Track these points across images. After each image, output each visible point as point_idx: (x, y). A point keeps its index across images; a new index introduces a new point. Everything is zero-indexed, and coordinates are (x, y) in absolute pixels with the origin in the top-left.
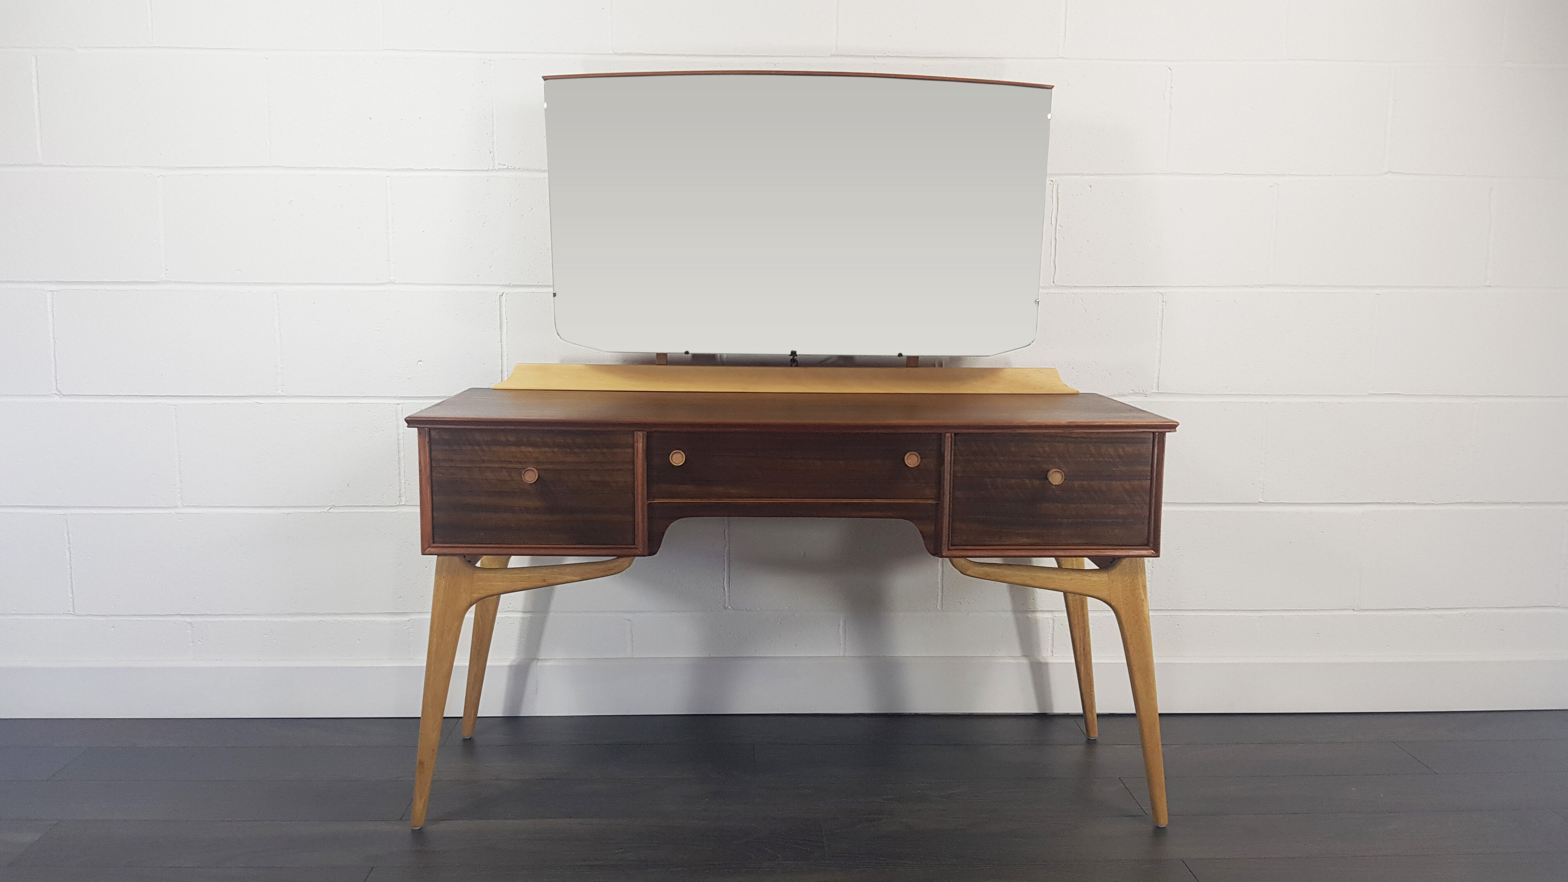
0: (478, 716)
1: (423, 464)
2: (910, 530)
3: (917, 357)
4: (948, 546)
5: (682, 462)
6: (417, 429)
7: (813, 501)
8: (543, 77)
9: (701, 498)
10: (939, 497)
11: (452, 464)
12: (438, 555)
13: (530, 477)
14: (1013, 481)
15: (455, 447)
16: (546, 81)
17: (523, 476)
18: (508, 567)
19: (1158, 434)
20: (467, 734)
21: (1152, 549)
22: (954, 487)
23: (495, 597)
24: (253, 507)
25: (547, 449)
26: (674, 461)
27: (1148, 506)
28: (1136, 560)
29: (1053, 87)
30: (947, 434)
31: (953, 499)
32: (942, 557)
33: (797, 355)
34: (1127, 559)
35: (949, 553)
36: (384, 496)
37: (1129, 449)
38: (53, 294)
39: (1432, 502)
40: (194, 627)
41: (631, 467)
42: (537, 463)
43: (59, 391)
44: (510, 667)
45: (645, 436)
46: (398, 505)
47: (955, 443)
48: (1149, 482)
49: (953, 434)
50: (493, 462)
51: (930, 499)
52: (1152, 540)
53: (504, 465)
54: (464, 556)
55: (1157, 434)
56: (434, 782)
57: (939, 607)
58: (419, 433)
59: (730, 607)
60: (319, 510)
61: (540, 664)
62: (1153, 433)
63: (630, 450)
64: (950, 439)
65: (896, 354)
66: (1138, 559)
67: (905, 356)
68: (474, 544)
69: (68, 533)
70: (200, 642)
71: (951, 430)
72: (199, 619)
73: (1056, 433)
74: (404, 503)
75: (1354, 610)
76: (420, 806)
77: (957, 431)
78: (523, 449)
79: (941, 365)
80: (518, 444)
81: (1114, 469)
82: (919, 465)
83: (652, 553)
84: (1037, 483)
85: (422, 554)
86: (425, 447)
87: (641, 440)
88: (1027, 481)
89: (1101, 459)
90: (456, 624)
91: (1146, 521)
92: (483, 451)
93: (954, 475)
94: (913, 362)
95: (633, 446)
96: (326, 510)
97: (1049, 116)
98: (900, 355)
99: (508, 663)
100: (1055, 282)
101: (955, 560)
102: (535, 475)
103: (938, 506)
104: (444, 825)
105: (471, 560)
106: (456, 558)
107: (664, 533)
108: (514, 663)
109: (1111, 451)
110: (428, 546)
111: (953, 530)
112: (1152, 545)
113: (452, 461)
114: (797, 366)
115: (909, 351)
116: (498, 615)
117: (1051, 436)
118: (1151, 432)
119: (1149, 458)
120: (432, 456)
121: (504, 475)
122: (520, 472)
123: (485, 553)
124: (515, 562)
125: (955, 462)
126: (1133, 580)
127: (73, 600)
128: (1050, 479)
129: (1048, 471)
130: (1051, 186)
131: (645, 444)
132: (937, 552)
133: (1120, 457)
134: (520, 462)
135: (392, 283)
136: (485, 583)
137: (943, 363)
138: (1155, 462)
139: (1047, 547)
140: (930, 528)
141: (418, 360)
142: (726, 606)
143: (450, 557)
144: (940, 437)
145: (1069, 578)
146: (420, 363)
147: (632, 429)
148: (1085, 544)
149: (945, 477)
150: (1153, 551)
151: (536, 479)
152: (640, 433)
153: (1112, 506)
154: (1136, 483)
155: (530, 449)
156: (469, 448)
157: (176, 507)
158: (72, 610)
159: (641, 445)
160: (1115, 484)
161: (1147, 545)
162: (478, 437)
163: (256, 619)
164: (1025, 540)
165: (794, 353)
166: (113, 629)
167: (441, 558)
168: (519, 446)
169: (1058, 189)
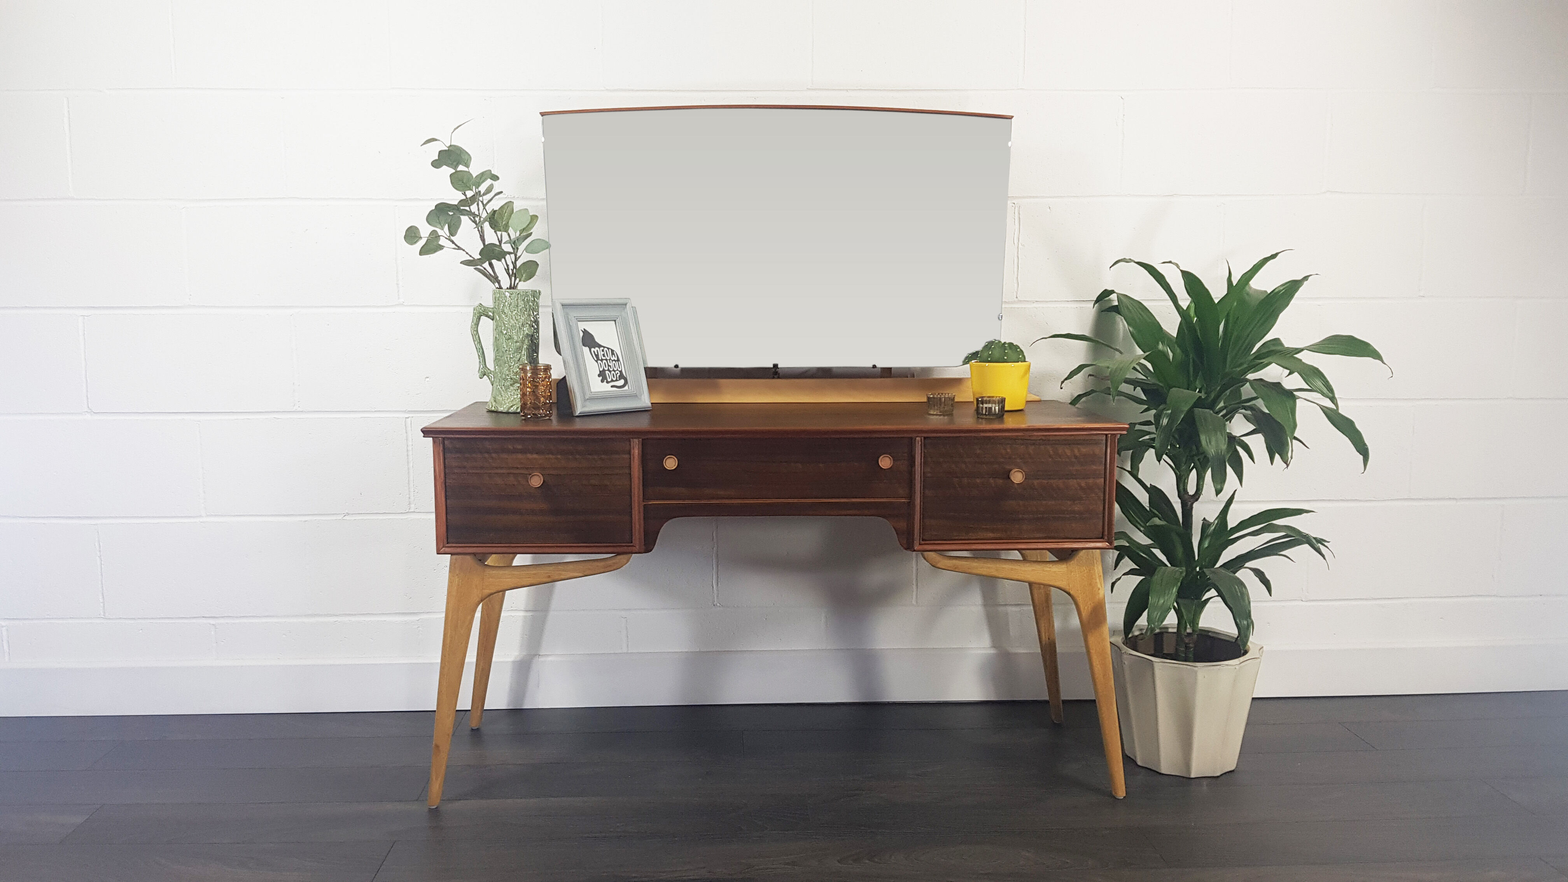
0: (485, 708)
1: (437, 471)
2: (884, 527)
3: (890, 369)
4: (920, 541)
5: (675, 466)
6: (431, 438)
7: (796, 501)
8: (540, 113)
9: (692, 499)
10: (911, 496)
11: (463, 471)
12: (452, 554)
13: (536, 481)
14: (978, 481)
15: (467, 455)
16: (544, 116)
17: (529, 480)
18: (513, 565)
19: (1111, 436)
20: (474, 725)
21: (1107, 542)
22: (924, 487)
23: (501, 593)
24: (272, 515)
25: (551, 456)
26: (668, 466)
27: (1103, 502)
28: (1092, 552)
29: (1012, 117)
30: (917, 438)
31: (924, 496)
32: (914, 551)
33: (778, 368)
34: (1084, 551)
35: (921, 547)
36: (395, 504)
37: (1084, 450)
38: (84, 318)
39: (1374, 499)
40: (217, 628)
41: (627, 471)
42: (542, 469)
43: (91, 409)
44: (514, 662)
45: (641, 444)
46: (407, 512)
47: (924, 446)
48: (1103, 479)
49: (923, 438)
50: (502, 468)
51: (902, 498)
52: (1106, 533)
53: (512, 471)
54: (474, 554)
55: (1109, 435)
56: (447, 767)
57: (914, 602)
58: (434, 442)
59: (718, 605)
60: (334, 518)
61: (542, 659)
62: (1106, 435)
63: (627, 456)
64: (920, 443)
65: (871, 366)
66: (1094, 550)
67: (878, 368)
68: (484, 544)
69: (99, 541)
70: (223, 643)
71: (920, 435)
72: (222, 621)
73: (1017, 436)
74: (413, 511)
75: (1302, 600)
76: (436, 787)
77: (926, 435)
78: (529, 456)
79: (913, 376)
80: (523, 452)
81: (1071, 468)
82: (891, 467)
83: (648, 550)
84: (1000, 482)
85: (438, 554)
86: (439, 454)
87: (637, 447)
88: (991, 481)
89: (1059, 459)
90: (469, 617)
91: (1101, 516)
92: (492, 458)
93: (924, 475)
94: (887, 372)
95: (629, 453)
96: (340, 518)
97: (1010, 144)
98: (874, 366)
99: (511, 659)
100: (1018, 297)
101: (926, 553)
102: (541, 479)
103: (911, 504)
104: (458, 805)
105: (481, 559)
106: (468, 557)
107: (659, 532)
108: (518, 659)
109: (1068, 452)
110: (442, 546)
111: (923, 528)
112: (1106, 538)
113: (465, 467)
114: (779, 378)
115: (883, 363)
116: (503, 614)
117: (1015, 439)
118: (1104, 434)
119: (1102, 458)
120: (447, 463)
121: (511, 480)
122: (526, 477)
123: (494, 552)
124: (520, 560)
125: (925, 463)
126: (1090, 570)
127: (104, 605)
128: (1012, 478)
129: (1010, 472)
130: (1013, 208)
131: (641, 449)
132: (909, 547)
133: (1076, 457)
134: (527, 468)
135: (402, 305)
136: (494, 579)
137: (915, 375)
138: (1108, 461)
139: (1010, 541)
140: (903, 525)
141: (425, 377)
142: (715, 603)
143: (463, 556)
144: (911, 441)
145: (1030, 569)
146: (427, 379)
147: (627, 437)
148: (1045, 537)
149: (916, 477)
150: (1107, 543)
151: (542, 483)
152: (636, 441)
153: (1069, 503)
154: (1091, 481)
155: (535, 456)
156: (479, 456)
157: (201, 516)
158: (102, 614)
159: (637, 451)
160: (1073, 482)
161: (1102, 538)
162: (487, 445)
163: (275, 620)
164: (991, 535)
165: (775, 366)
166: (141, 631)
167: (454, 557)
168: (526, 453)
169: (1019, 211)
